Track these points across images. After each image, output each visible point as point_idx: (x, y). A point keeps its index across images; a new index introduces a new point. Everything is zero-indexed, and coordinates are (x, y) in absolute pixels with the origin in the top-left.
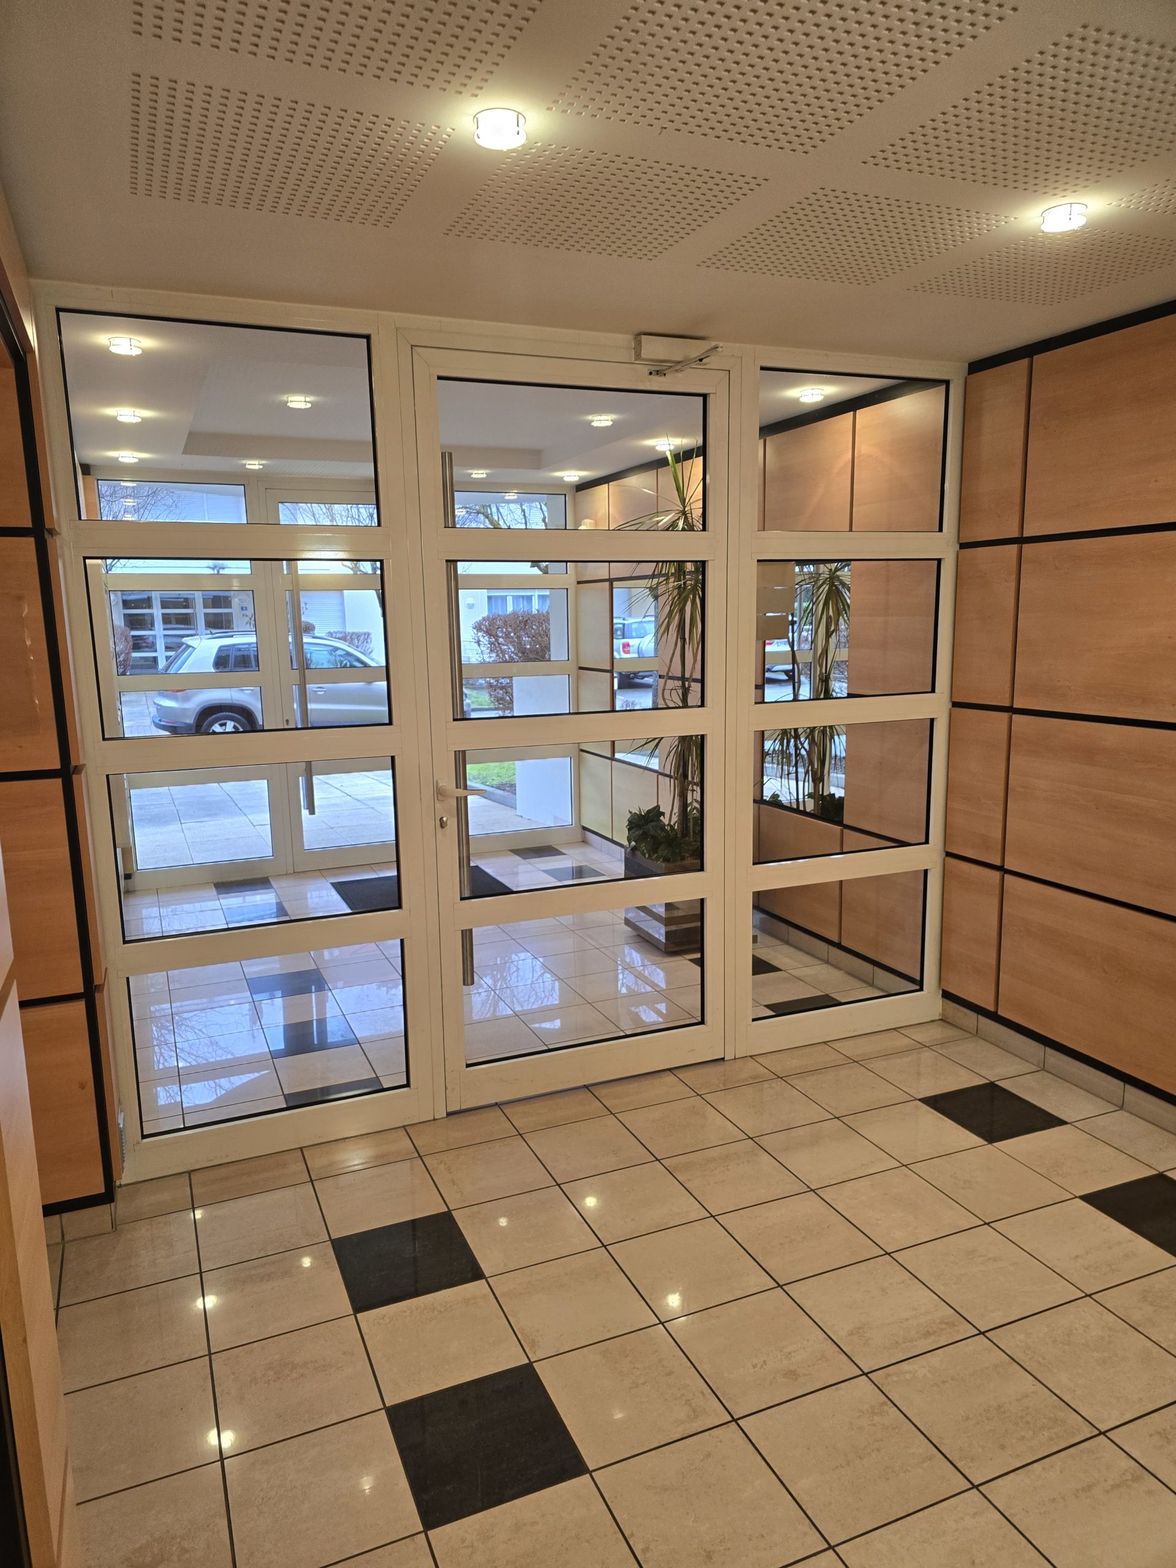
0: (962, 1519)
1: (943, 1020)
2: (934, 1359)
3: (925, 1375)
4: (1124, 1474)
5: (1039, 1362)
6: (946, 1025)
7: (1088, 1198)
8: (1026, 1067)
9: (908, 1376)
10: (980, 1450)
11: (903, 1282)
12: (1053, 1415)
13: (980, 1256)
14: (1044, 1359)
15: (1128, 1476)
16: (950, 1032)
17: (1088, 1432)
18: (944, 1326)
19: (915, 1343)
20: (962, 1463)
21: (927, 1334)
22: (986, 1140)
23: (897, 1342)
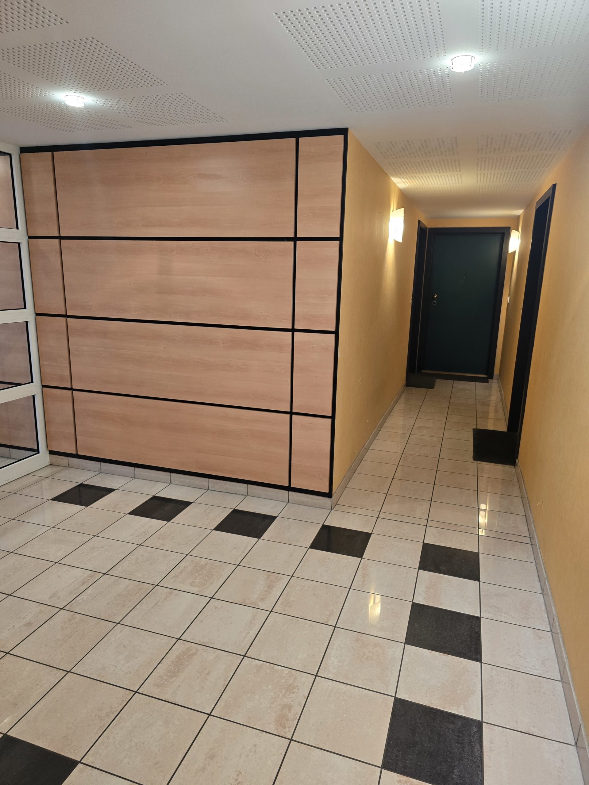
0: (117, 635)
1: (51, 465)
2: (89, 591)
3: (87, 598)
4: (167, 594)
5: (129, 574)
6: (52, 466)
7: (131, 513)
8: (93, 474)
9: (80, 601)
10: (116, 611)
11: (67, 570)
12: (138, 588)
13: (96, 548)
14: (130, 572)
15: (168, 594)
16: (56, 469)
17: (152, 587)
18: (89, 578)
19: (79, 589)
20: (111, 619)
21: (83, 584)
22: (85, 506)
23: (72, 592)
